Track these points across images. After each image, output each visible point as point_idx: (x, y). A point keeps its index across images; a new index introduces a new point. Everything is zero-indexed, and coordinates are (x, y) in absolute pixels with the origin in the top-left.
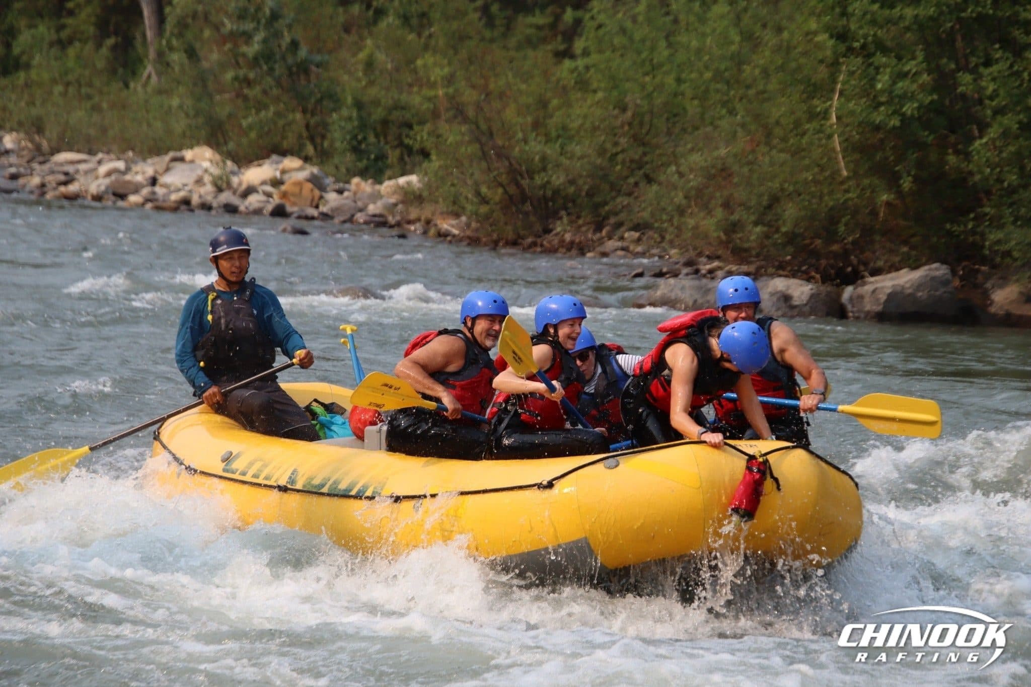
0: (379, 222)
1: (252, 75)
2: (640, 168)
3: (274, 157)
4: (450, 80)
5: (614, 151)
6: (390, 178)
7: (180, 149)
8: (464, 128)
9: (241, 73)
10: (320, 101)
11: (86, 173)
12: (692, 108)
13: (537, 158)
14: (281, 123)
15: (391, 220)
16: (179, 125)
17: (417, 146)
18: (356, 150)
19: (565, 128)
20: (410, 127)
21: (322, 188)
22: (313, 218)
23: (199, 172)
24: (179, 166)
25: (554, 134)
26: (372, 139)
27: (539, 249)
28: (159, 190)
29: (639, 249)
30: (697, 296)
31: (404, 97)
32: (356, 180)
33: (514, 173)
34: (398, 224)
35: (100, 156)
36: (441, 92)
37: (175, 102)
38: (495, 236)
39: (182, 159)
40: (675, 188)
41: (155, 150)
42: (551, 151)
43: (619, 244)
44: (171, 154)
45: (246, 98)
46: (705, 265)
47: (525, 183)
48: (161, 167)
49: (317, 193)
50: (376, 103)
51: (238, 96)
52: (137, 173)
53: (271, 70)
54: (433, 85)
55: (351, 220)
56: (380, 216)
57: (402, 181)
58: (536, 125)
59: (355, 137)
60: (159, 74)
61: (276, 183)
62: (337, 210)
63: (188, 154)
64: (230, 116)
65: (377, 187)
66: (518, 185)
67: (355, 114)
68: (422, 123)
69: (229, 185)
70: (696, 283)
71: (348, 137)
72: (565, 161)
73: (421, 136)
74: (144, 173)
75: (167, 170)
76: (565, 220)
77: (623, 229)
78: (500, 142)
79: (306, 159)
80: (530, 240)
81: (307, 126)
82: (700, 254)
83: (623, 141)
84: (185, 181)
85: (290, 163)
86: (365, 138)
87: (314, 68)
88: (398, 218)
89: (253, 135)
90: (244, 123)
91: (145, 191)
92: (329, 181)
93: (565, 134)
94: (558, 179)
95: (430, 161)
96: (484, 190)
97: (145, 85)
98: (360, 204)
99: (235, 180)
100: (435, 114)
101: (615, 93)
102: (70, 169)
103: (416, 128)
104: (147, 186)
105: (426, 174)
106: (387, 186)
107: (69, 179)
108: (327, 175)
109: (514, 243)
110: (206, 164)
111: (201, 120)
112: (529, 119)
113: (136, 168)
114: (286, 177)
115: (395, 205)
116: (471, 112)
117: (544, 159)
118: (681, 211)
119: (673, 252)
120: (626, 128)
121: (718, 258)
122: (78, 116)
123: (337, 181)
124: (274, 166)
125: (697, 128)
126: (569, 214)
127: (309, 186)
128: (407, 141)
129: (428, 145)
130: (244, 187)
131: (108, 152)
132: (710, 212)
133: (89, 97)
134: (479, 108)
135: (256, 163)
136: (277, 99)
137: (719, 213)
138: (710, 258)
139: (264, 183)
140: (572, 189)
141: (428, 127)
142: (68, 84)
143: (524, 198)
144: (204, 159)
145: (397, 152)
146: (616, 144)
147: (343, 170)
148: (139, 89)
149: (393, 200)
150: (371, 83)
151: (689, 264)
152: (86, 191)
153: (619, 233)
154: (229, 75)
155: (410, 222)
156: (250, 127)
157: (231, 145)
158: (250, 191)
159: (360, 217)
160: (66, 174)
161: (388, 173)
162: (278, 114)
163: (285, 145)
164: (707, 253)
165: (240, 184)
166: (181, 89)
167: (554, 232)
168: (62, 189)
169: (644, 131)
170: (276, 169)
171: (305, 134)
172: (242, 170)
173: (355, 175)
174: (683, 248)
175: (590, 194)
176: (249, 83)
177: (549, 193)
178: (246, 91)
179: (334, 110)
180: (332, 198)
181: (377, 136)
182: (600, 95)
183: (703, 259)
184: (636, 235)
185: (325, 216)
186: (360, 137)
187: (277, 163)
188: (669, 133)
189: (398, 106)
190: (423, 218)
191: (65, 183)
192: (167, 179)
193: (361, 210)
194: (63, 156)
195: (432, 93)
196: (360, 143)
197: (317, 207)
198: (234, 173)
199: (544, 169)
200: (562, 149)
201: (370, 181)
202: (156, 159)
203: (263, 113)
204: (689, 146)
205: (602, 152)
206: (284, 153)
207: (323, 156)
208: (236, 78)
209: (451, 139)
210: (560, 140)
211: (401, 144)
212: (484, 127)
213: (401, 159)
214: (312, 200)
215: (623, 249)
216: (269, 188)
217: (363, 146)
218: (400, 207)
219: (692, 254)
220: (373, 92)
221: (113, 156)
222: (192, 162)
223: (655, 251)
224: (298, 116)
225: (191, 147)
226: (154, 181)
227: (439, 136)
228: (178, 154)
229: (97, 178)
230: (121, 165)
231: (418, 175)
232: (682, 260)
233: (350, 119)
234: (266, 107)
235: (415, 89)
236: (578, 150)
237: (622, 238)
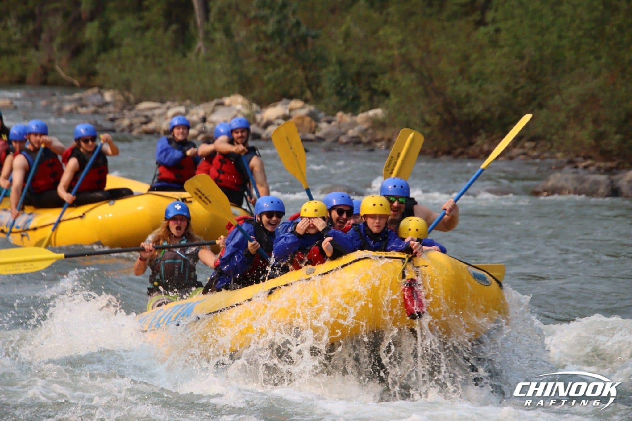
0: (356, 142)
1: (268, 46)
2: (534, 99)
3: (285, 100)
4: (402, 44)
5: (517, 87)
6: (363, 111)
7: (221, 97)
8: (413, 76)
9: (261, 44)
10: (315, 61)
11: (160, 115)
12: (570, 55)
13: (463, 95)
14: (289, 76)
15: (364, 140)
16: (221, 81)
17: (380, 89)
18: (339, 93)
19: (481, 73)
20: (375, 75)
21: (317, 120)
22: (311, 141)
23: (234, 112)
24: (221, 109)
25: (474, 77)
26: (350, 85)
27: (465, 156)
28: (208, 126)
29: (535, 153)
30: (576, 184)
31: (371, 57)
32: (340, 114)
33: (448, 106)
34: (369, 143)
35: (168, 104)
36: (396, 52)
37: (218, 66)
38: (435, 148)
39: (222, 104)
40: (559, 110)
41: (205, 98)
42: (473, 90)
43: (521, 151)
44: (215, 101)
45: (264, 61)
46: (581, 162)
47: (455, 111)
48: (209, 110)
49: (314, 123)
50: (352, 61)
51: (260, 59)
52: (193, 114)
53: (282, 41)
54: (390, 48)
55: (337, 141)
56: (357, 137)
57: (371, 113)
58: (462, 71)
59: (338, 85)
60: (207, 49)
61: (286, 118)
62: (328, 134)
63: (227, 100)
64: (256, 73)
65: (355, 118)
66: (450, 113)
67: (338, 68)
68: (384, 73)
69: (255, 121)
70: (575, 176)
71: (334, 85)
72: (481, 95)
73: (384, 81)
74: (197, 114)
75: (213, 111)
76: (484, 135)
77: (524, 140)
78: (437, 84)
79: (306, 101)
80: (459, 150)
81: (306, 79)
82: (577, 156)
83: (522, 81)
84: (225, 118)
85: (296, 104)
86: (345, 86)
87: (310, 40)
88: (369, 138)
89: (271, 86)
90: (266, 78)
91: (199, 127)
92: (321, 115)
93: (482, 77)
94: (478, 109)
95: (390, 99)
96: (427, 117)
97: (197, 55)
98: (343, 130)
99: (258, 117)
100: (392, 68)
101: (518, 47)
102: (149, 113)
103: (380, 76)
104: (200, 122)
105: (387, 108)
106: (361, 117)
107: (148, 120)
108: (320, 111)
109: (448, 153)
110: (239, 107)
111: (235, 77)
112: (457, 68)
113: (192, 111)
114: (293, 113)
115: (366, 130)
116: (417, 65)
117: (468, 96)
118: (564, 127)
119: (559, 155)
120: (524, 71)
121: (590, 158)
122: (154, 77)
123: (327, 115)
124: (285, 106)
125: (572, 69)
126: (486, 132)
127: (308, 119)
128: (374, 86)
129: (389, 88)
130: (264, 121)
131: (173, 101)
132: (583, 127)
133: (160, 65)
134: (422, 61)
135: (272, 104)
136: (285, 62)
137: (590, 127)
138: (586, 158)
139: (278, 118)
140: (487, 115)
141: (388, 75)
142: (146, 57)
143: (454, 121)
144: (237, 104)
145: (367, 94)
146: (517, 83)
147: (331, 107)
148: (193, 57)
149: (365, 126)
150: (348, 48)
151: (570, 162)
152: (160, 128)
153: (521, 143)
154: (254, 46)
155: (377, 141)
156: (270, 80)
157: (256, 93)
158: (268, 124)
159: (343, 139)
160: (146, 117)
161: (361, 108)
162: (287, 71)
163: (292, 92)
164: (583, 154)
165: (262, 119)
166: (222, 57)
167: (475, 145)
168: (144, 127)
169: (537, 72)
170: (286, 108)
171: (305, 84)
172: (264, 110)
173: (339, 110)
174: (567, 152)
175: (501, 117)
176: (266, 51)
177: (472, 118)
178: (265, 56)
179: (325, 67)
180: (324, 126)
181: (353, 83)
182: (505, 50)
183: (580, 159)
184: (533, 144)
185: (320, 139)
186: (342, 84)
187: (287, 104)
188: (554, 74)
189: (367, 63)
190: (386, 137)
191: (146, 123)
192: (213, 118)
193: (344, 134)
194: (144, 105)
195: (389, 53)
196: (342, 88)
197: (314, 133)
198: (258, 112)
199: (468, 102)
200: (480, 86)
201: (349, 114)
202: (205, 105)
203: (277, 71)
204: (568, 82)
205: (507, 88)
206: (291, 97)
207: (317, 98)
208: (257, 49)
209: (404, 84)
210: (479, 82)
211: (370, 89)
212: (426, 74)
213: (371, 99)
214: (311, 128)
215: (524, 154)
216: (281, 121)
217: (344, 91)
218: (370, 131)
219: (572, 156)
220: (350, 54)
221: (177, 104)
222: (230, 105)
223: (546, 155)
224: (300, 73)
225: (228, 95)
226: (204, 120)
227: (396, 81)
228: (220, 101)
229: (167, 119)
230: (182, 109)
231: (382, 108)
232: (565, 160)
233: (334, 73)
234: (278, 67)
235: (379, 51)
236: (490, 87)
237: (523, 147)
